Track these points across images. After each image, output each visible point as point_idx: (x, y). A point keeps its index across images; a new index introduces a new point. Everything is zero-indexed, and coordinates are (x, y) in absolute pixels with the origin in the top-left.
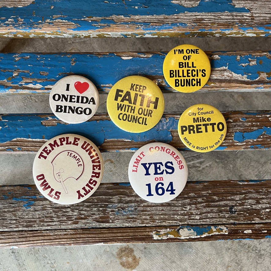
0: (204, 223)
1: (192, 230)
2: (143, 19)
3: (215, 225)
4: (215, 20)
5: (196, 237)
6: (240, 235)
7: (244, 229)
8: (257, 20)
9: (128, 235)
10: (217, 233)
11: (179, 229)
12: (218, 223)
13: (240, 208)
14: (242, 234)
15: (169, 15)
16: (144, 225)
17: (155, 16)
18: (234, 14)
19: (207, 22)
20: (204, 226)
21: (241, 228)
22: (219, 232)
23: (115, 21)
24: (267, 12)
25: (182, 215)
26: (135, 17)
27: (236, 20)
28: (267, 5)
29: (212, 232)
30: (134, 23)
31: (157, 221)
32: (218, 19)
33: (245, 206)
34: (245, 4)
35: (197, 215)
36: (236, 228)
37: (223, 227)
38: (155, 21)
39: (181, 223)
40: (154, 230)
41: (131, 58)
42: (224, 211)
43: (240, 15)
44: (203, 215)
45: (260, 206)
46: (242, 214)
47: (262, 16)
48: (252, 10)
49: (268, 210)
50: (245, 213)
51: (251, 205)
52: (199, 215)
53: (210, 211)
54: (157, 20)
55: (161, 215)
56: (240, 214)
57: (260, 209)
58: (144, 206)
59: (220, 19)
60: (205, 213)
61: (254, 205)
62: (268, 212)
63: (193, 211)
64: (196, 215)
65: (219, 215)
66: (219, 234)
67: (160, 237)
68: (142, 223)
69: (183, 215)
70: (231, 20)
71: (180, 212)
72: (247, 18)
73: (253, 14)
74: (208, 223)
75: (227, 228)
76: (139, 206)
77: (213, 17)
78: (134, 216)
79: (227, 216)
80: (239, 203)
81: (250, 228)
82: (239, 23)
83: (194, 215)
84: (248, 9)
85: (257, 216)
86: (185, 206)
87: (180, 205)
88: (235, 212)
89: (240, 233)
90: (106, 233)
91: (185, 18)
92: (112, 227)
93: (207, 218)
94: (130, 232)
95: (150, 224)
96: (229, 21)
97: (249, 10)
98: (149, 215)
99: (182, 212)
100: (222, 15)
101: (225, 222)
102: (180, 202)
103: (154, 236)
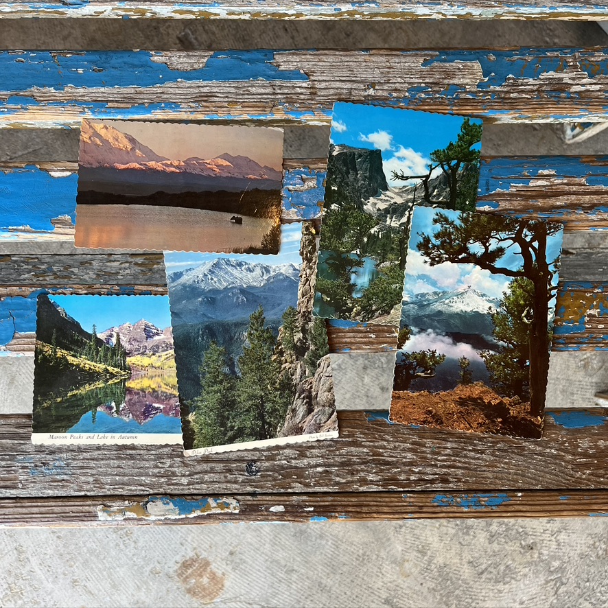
0: (196, 492)
1: (171, 504)
2: (94, 95)
3: (215, 496)
4: (238, 97)
5: (178, 517)
6: (262, 515)
7: (270, 503)
8: (323, 96)
9: (51, 512)
10: (219, 511)
11: (147, 502)
12: (223, 492)
13: (267, 464)
14: (266, 513)
15: (146, 85)
16: (83, 493)
17: (116, 89)
18: (278, 83)
19: (221, 99)
20: (194, 497)
21: (266, 502)
22: (222, 509)
23: (38, 98)
24: (344, 79)
25: (155, 475)
26: (78, 91)
27: (280, 96)
28: (346, 63)
29: (209, 508)
30: (75, 102)
31: (108, 487)
32: (242, 95)
33: (276, 461)
34: (301, 61)
35: (184, 476)
36: (255, 502)
37: (230, 500)
38: (117, 99)
39: (151, 492)
40: (100, 502)
41: (68, 173)
42: (237, 470)
43: (289, 85)
44: (196, 476)
45: (305, 461)
46: (270, 476)
47: (334, 86)
48: (313, 76)
49: (320, 469)
50: (276, 475)
51: (288, 459)
52: (188, 476)
53: (209, 469)
54: (122, 96)
55: (116, 475)
56: (267, 477)
57: (306, 468)
58: (84, 459)
59: (248, 94)
60: (199, 473)
61: (295, 458)
62: (320, 473)
63: (176, 469)
64: (181, 476)
65: (226, 477)
66: (222, 512)
67: (110, 515)
68: (80, 491)
69: (158, 476)
70: (269, 96)
71: (151, 470)
72: (302, 90)
73: (316, 83)
74: (204, 492)
75: (238, 501)
76: (74, 459)
77: (233, 90)
78: (65, 477)
79: (241, 480)
80: (265, 456)
81: (282, 503)
82: (285, 103)
83: (177, 476)
84: (306, 73)
85: (299, 480)
86: (162, 461)
87: (152, 457)
88: (258, 471)
89: (262, 511)
90: (10, 507)
91: (177, 92)
92: (21, 496)
93: (202, 483)
94: (54, 506)
95: (94, 491)
96: (265, 99)
97: (307, 76)
98: (92, 475)
99: (156, 471)
100: (252, 86)
101: (235, 491)
102: (153, 452)
103: (100, 514)
